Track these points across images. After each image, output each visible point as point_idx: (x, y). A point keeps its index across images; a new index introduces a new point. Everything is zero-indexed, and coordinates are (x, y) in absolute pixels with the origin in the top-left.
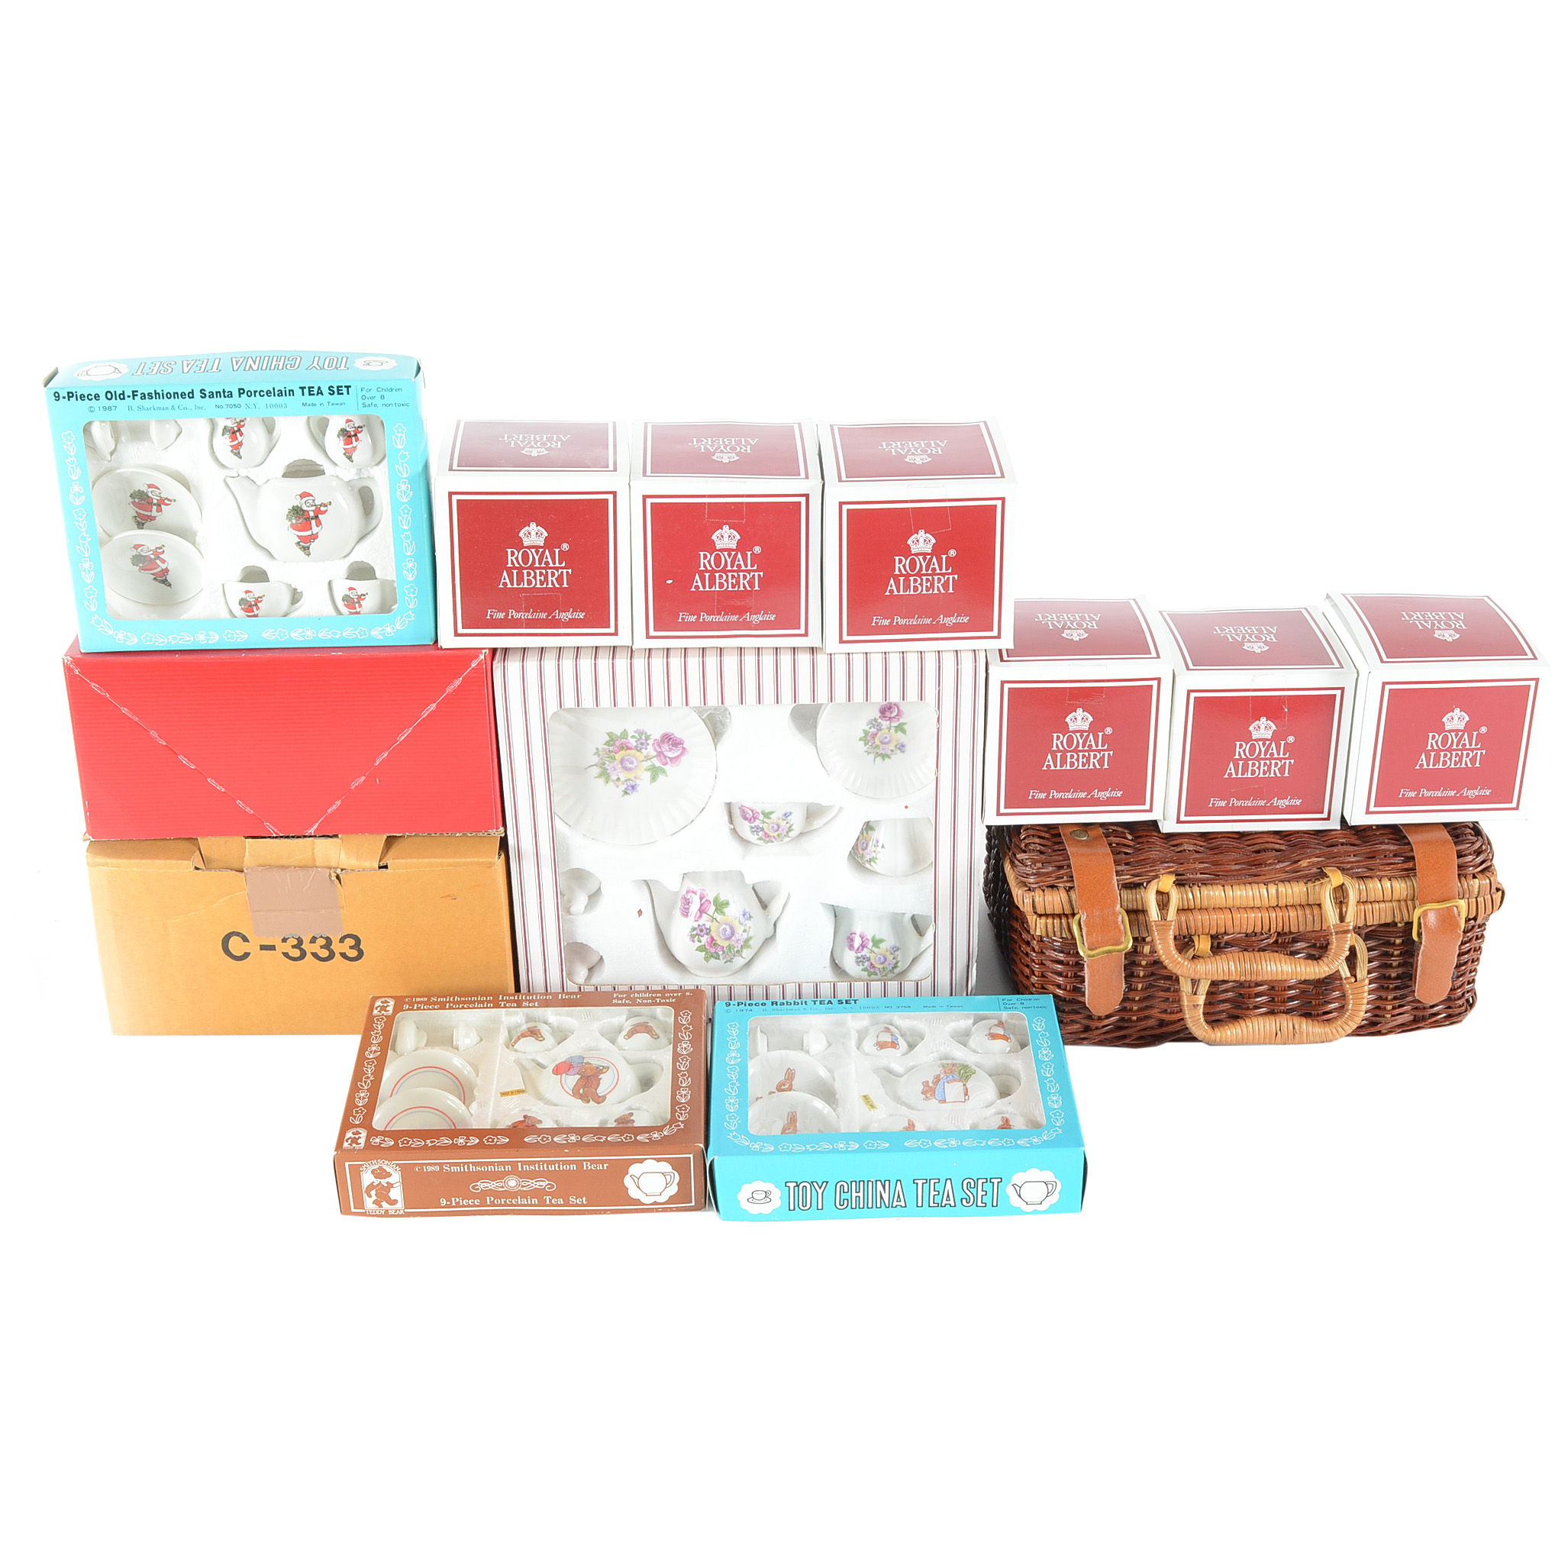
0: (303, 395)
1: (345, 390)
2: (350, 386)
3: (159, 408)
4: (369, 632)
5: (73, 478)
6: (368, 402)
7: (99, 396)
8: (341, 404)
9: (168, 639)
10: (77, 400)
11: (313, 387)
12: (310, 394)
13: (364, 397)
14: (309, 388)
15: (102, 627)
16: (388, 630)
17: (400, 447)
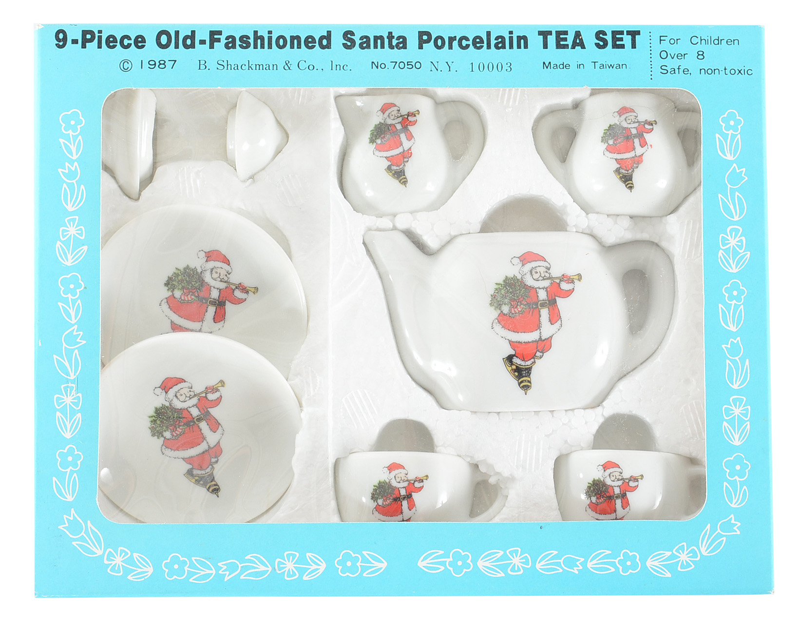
0: (545, 46)
1: (627, 40)
2: (638, 33)
3: (259, 66)
4: (643, 560)
5: (70, 208)
6: (671, 63)
7: (144, 41)
8: (619, 66)
9: (218, 568)
10: (100, 46)
11: (566, 33)
12: (559, 46)
13: (664, 55)
14: (559, 33)
15: (82, 539)
16: (684, 557)
17: (729, 157)
